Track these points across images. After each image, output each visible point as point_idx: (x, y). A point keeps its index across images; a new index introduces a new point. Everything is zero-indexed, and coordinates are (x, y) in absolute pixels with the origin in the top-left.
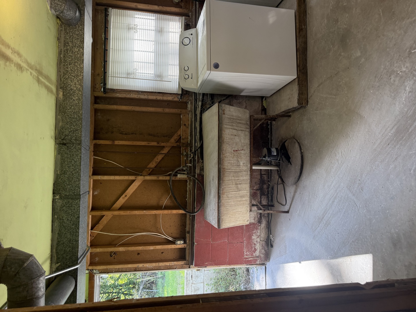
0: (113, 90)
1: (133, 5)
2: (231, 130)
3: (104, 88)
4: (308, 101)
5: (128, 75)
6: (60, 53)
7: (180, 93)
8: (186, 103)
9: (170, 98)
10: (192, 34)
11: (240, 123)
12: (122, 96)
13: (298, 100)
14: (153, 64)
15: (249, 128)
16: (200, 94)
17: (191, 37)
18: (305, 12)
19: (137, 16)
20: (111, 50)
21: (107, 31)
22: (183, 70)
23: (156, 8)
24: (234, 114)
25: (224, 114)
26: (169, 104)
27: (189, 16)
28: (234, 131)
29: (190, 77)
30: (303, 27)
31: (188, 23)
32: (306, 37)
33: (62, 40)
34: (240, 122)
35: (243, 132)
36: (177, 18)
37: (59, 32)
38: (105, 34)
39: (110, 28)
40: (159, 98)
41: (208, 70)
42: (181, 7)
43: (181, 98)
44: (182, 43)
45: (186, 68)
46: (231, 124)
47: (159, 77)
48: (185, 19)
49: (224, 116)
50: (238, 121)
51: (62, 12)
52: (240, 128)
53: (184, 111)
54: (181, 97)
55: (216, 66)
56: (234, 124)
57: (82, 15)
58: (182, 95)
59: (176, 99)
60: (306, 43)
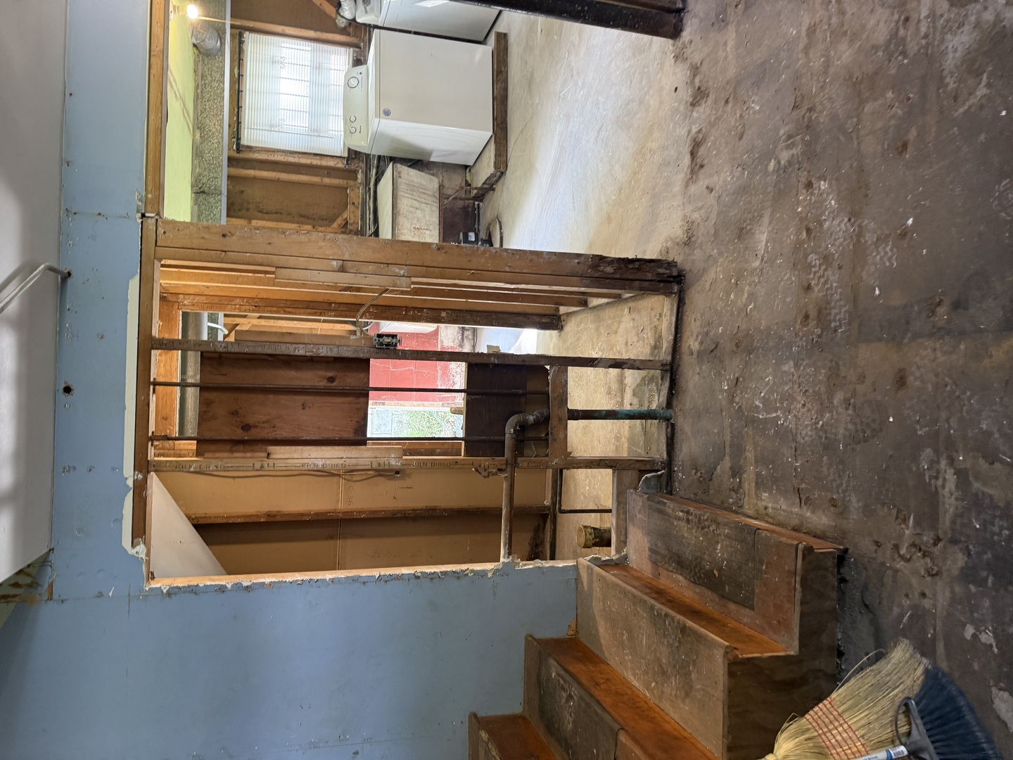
0: (250, 148)
1: (279, 29)
2: (410, 200)
3: (238, 144)
4: (507, 166)
5: (272, 128)
6: (197, 88)
7: (346, 155)
8: (355, 172)
9: (331, 163)
10: (361, 73)
11: (424, 193)
12: (263, 158)
13: (495, 163)
14: (307, 114)
15: (438, 201)
16: (374, 156)
17: (360, 77)
18: (506, 49)
19: (284, 45)
20: (248, 91)
21: (243, 65)
22: (348, 121)
23: (311, 34)
24: (415, 179)
25: (400, 177)
26: (330, 171)
27: (361, 48)
28: (414, 202)
29: (358, 130)
30: (503, 69)
31: (359, 57)
32: (506, 81)
33: (200, 73)
34: (424, 191)
35: (428, 206)
36: (342, 50)
37: (196, 63)
38: (239, 69)
39: (247, 61)
40: (316, 162)
41: (376, 117)
42: (348, 34)
43: (347, 164)
44: (347, 84)
45: (353, 119)
46: (410, 192)
47: (315, 132)
48: (354, 51)
49: (399, 180)
50: (421, 190)
51: (203, 41)
52: (423, 200)
53: (351, 183)
54: (347, 162)
55: (387, 113)
56: (415, 193)
57: (223, 44)
58: (348, 159)
59: (340, 165)
60: (506, 89)
